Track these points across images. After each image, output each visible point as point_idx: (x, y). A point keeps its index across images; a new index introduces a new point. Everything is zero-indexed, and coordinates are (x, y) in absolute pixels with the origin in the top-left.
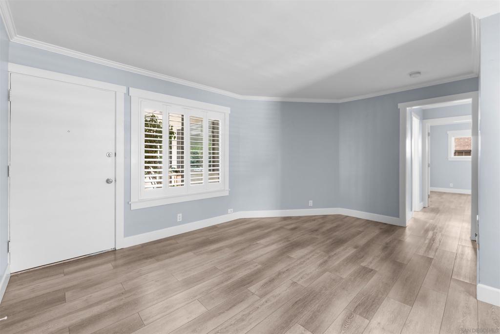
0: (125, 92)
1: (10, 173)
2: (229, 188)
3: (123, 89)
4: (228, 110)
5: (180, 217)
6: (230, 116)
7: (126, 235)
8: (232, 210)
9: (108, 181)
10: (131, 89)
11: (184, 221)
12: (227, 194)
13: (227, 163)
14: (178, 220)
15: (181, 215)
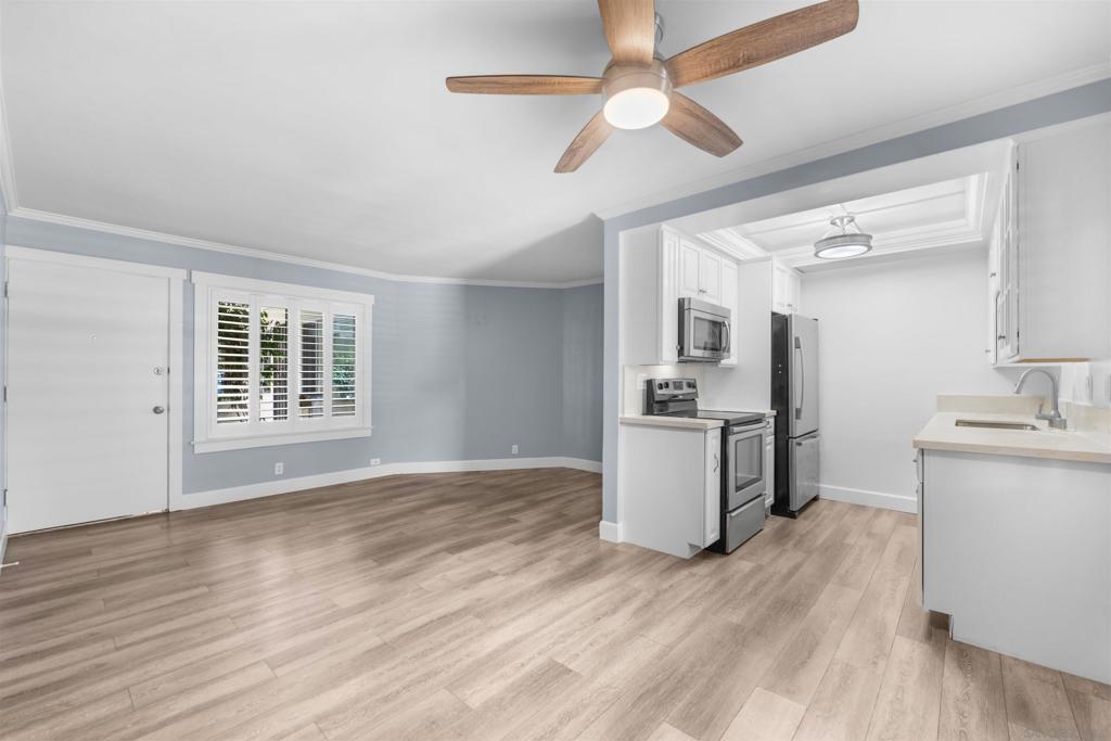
0: (185, 278)
1: (8, 396)
2: (373, 424)
3: (183, 273)
4: (370, 299)
5: (279, 468)
6: (374, 307)
7: (185, 491)
8: (378, 460)
9: (157, 410)
10: (194, 273)
11: (287, 475)
12: (368, 433)
13: (369, 385)
14: (277, 473)
15: (281, 464)
